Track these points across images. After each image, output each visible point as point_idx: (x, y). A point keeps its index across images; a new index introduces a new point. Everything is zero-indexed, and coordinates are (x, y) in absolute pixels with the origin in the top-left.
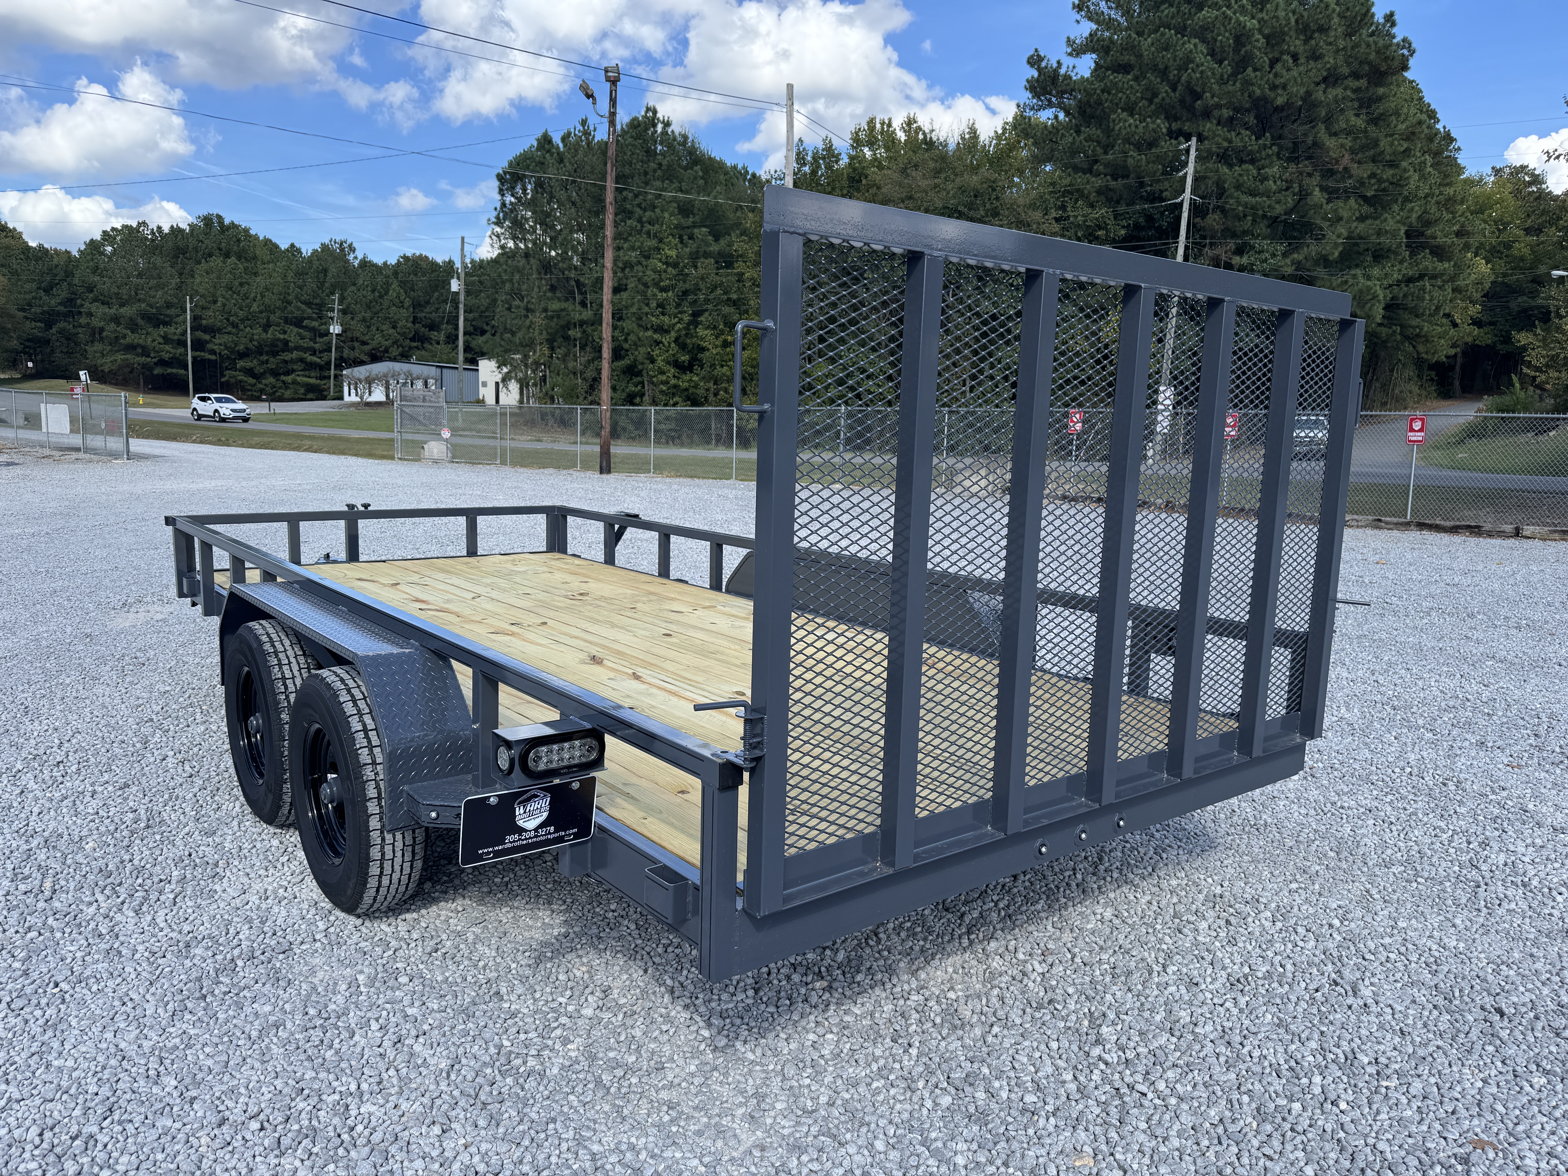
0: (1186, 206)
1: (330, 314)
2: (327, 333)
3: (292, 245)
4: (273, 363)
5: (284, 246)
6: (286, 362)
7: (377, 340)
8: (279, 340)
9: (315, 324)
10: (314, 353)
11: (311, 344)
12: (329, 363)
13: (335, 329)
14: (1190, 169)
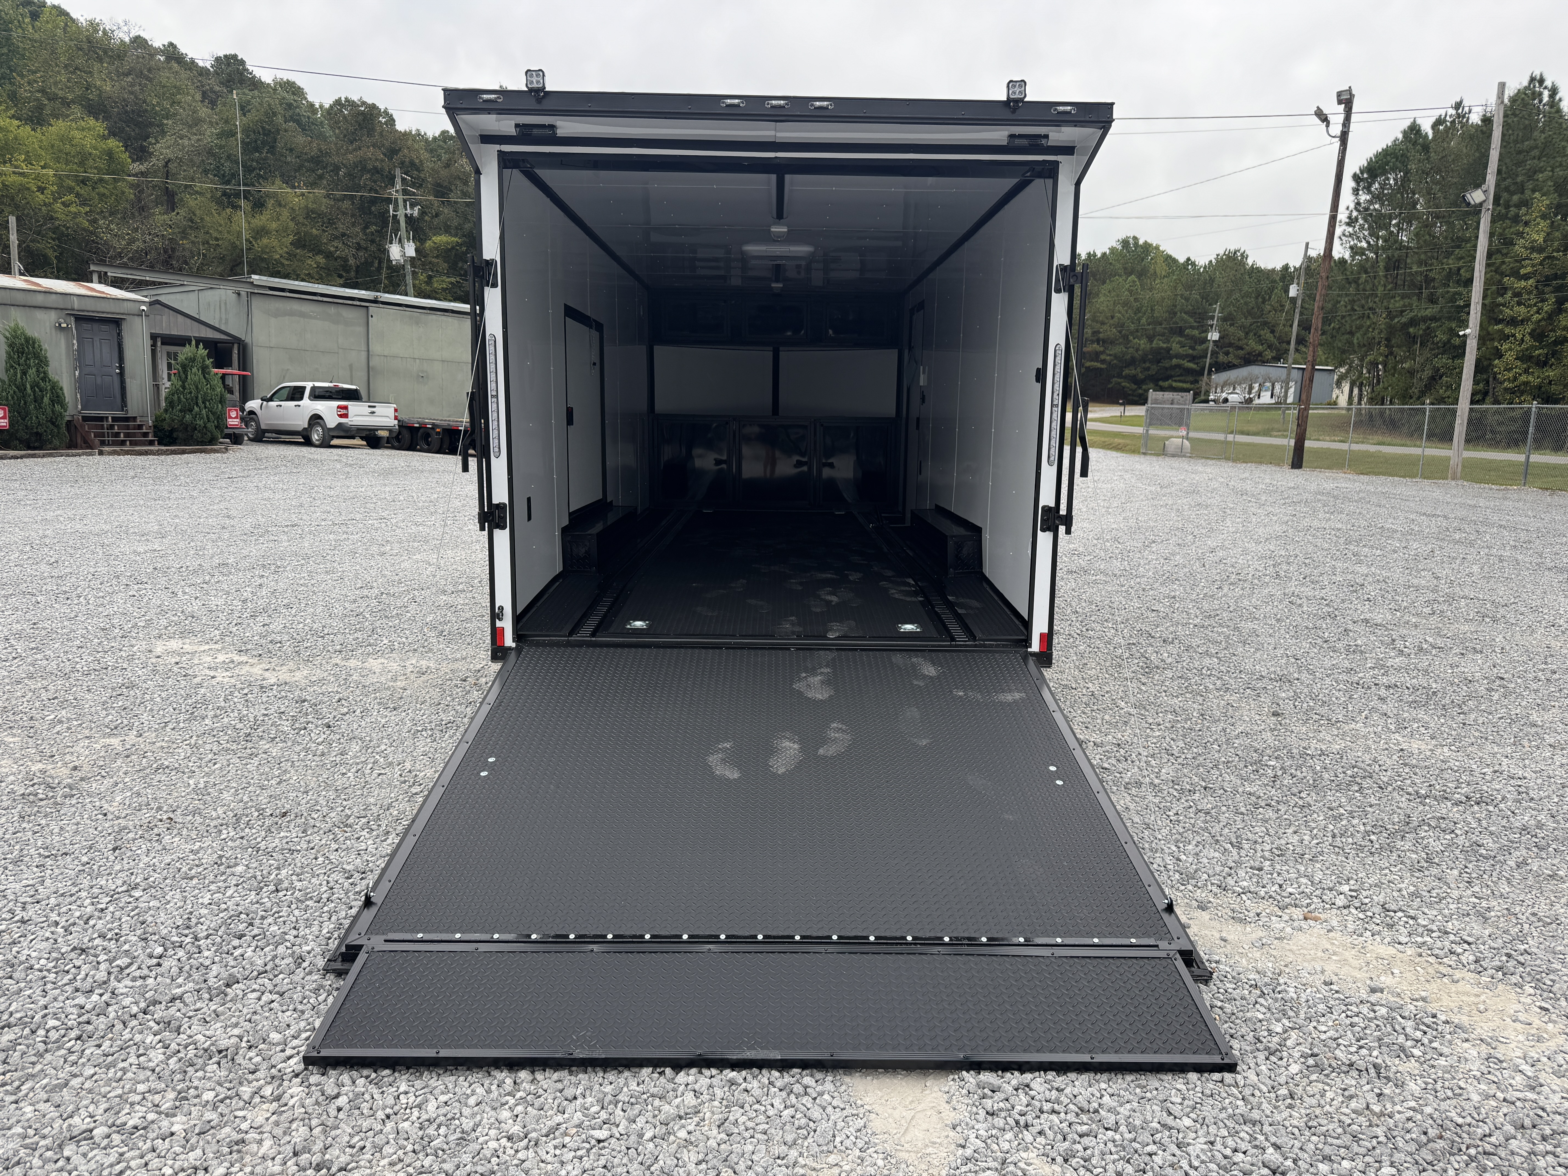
1: (1210, 322)
2: (1205, 340)
3: (1189, 259)
4: (1154, 369)
5: (1182, 260)
6: (1166, 369)
7: (1253, 345)
8: (1162, 348)
9: (1196, 332)
10: (1193, 359)
11: (1191, 352)
12: (1203, 369)
13: (1214, 336)
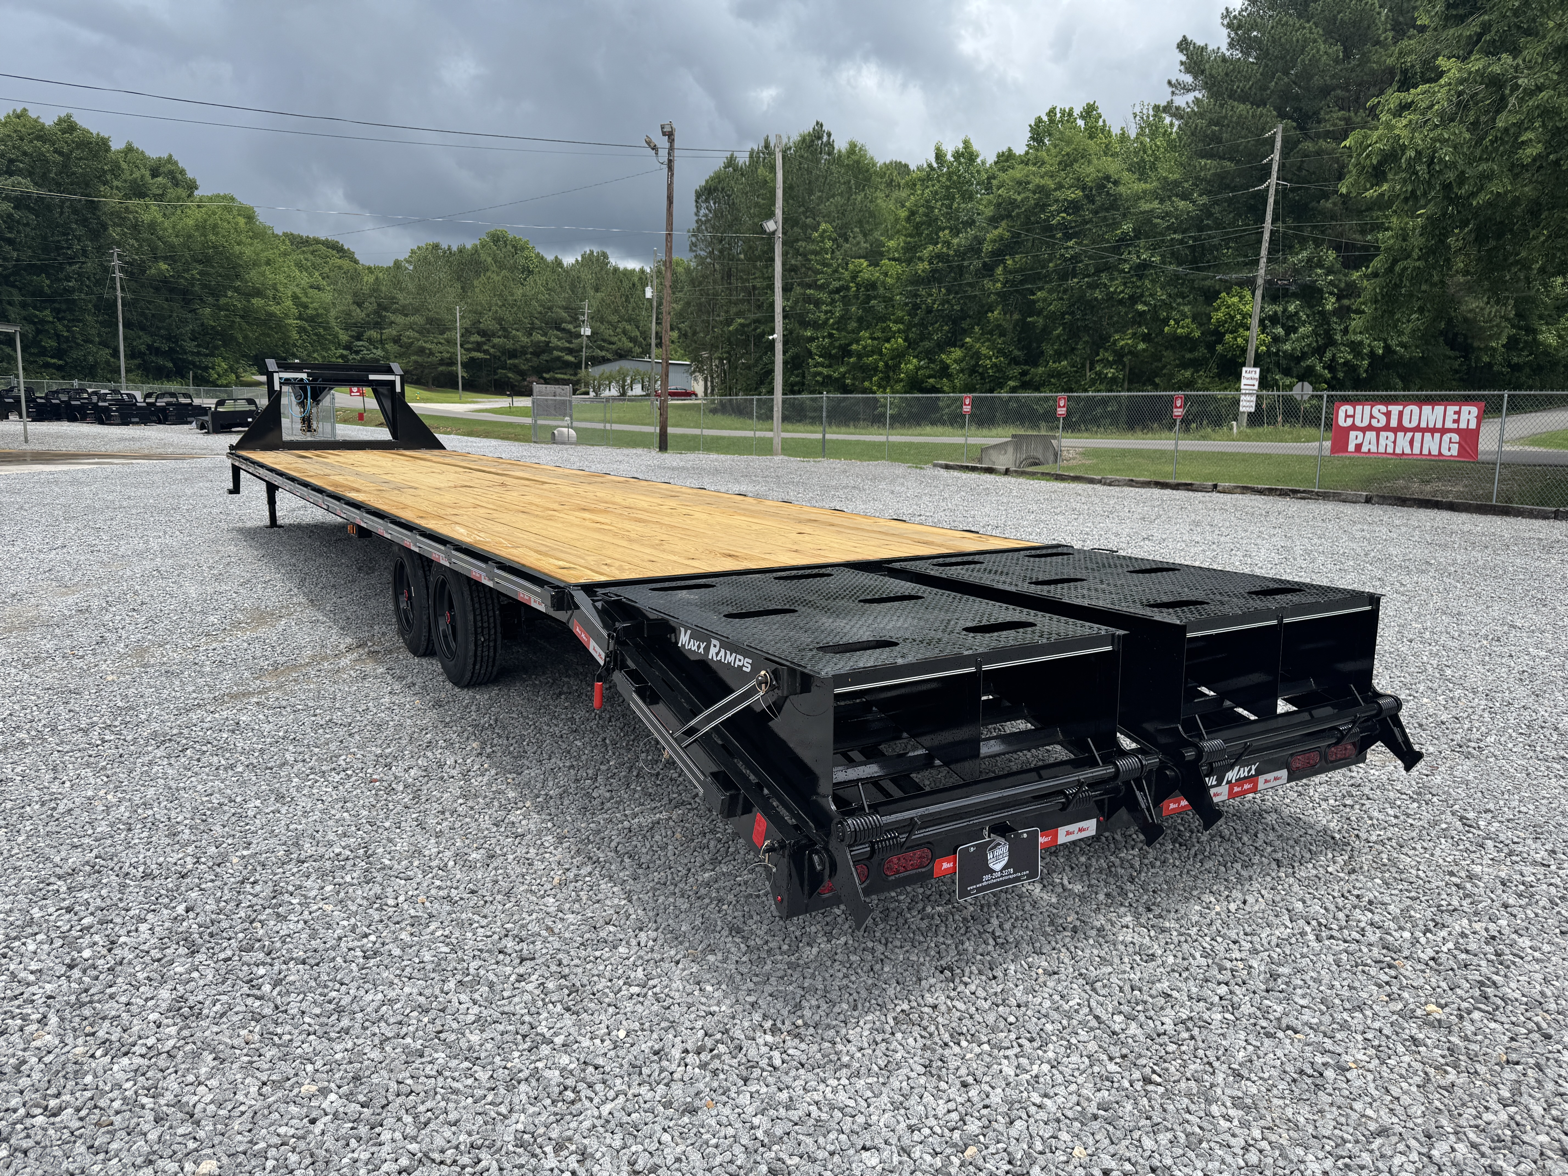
0: (1272, 191)
1: (581, 318)
3: (556, 260)
5: (549, 260)
6: (548, 361)
7: (622, 341)
8: (541, 341)
9: (570, 327)
11: (567, 345)
12: (580, 362)
13: (587, 331)
14: (1276, 156)
